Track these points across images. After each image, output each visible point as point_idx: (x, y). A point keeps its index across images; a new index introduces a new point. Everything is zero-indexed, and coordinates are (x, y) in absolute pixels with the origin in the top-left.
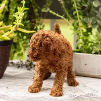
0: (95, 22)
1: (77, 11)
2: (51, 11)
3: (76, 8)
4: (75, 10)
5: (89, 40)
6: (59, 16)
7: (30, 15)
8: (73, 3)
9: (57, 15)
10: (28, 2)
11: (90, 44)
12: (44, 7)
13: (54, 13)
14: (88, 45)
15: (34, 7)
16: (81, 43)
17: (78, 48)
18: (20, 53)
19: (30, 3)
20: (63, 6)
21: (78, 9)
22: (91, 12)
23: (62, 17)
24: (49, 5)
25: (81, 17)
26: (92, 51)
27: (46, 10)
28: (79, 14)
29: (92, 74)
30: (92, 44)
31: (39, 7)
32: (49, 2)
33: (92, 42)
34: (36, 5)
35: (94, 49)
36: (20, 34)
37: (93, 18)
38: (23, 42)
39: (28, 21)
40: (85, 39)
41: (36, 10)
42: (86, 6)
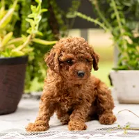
1: (117, 13)
4: (113, 11)
7: (51, 24)
9: (89, 19)
15: (55, 12)
17: (121, 64)
21: (118, 10)
23: (96, 21)
34: (59, 10)
39: (50, 32)
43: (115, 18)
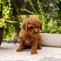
0: (51, 16)
1: (41, 10)
2: (25, 10)
3: (40, 7)
4: (39, 9)
5: (48, 26)
6: (31, 12)
7: (14, 13)
8: (38, 5)
9: (29, 12)
10: (13, 6)
11: (49, 28)
12: (22, 8)
13: (27, 11)
14: (48, 29)
15: (16, 8)
16: (44, 28)
18: (10, 34)
19: (14, 6)
20: (33, 7)
21: (41, 8)
22: (49, 10)
23: (32, 13)
24: (24, 6)
25: (43, 13)
26: (50, 32)
27: (23, 9)
28: (42, 11)
29: (50, 45)
30: (50, 28)
31: (19, 8)
32: (24, 5)
33: (50, 27)
34: (18, 7)
35: (51, 31)
36: (9, 24)
37: (50, 13)
38: (11, 28)
39: (13, 16)
40: (46, 25)
41: (18, 10)
42: (46, 6)
43: (40, 11)
